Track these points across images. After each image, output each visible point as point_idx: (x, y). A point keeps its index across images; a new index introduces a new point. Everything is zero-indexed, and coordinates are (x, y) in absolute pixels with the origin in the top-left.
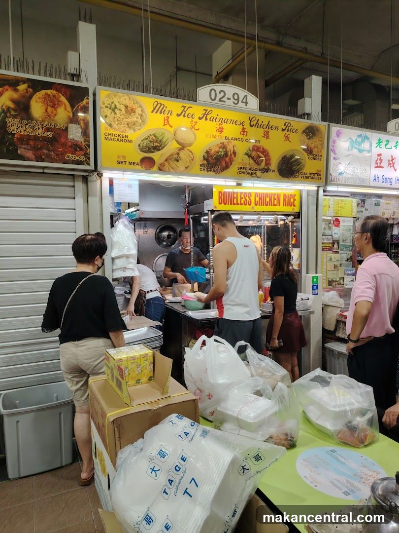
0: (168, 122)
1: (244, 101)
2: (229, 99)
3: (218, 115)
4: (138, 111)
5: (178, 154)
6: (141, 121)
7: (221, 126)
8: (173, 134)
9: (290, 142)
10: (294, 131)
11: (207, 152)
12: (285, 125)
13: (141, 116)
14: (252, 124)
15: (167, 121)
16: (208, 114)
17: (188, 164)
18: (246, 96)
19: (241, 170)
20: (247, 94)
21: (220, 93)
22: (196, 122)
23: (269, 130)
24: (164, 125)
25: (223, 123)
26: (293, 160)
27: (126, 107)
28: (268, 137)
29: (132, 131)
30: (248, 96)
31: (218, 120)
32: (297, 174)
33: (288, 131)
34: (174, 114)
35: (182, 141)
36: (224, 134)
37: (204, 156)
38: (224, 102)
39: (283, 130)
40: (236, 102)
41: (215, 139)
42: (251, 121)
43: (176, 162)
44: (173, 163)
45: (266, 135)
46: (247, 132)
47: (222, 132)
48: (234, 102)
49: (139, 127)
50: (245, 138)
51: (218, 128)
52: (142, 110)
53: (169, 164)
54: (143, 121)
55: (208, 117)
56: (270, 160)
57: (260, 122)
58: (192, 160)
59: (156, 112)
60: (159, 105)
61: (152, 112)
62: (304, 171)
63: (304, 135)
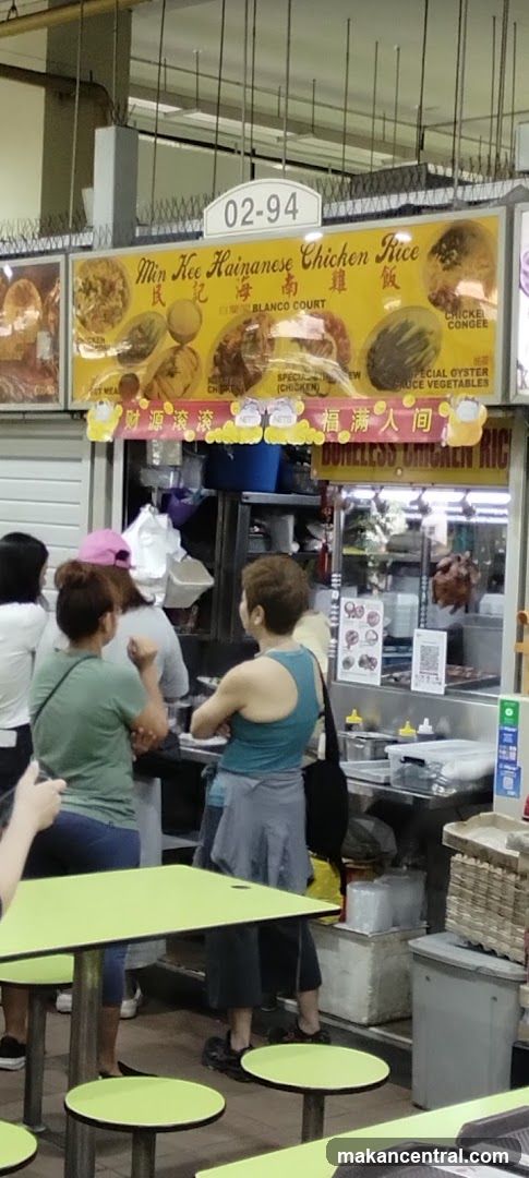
0: (159, 297)
1: (291, 208)
2: (260, 213)
3: (240, 259)
4: (119, 286)
5: (173, 361)
6: (121, 304)
7: (245, 282)
8: (166, 318)
9: (397, 288)
10: (408, 254)
11: (221, 349)
12: (384, 243)
13: (122, 293)
14: (307, 262)
15: (157, 294)
16: (223, 261)
17: (189, 380)
18: (293, 196)
19: (286, 382)
20: (294, 190)
21: (243, 205)
22: (202, 285)
23: (344, 268)
24: (154, 303)
25: (250, 274)
26: (407, 336)
27: (103, 281)
28: (342, 288)
29: (110, 327)
30: (298, 192)
31: (239, 270)
32: (419, 377)
33: (391, 258)
34: (169, 277)
35: (179, 332)
36: (252, 301)
37: (215, 358)
38: (251, 222)
39: (379, 259)
40: (273, 216)
41: (235, 315)
42: (305, 254)
43: (169, 379)
44: (166, 381)
45: (339, 283)
46: (296, 284)
47: (247, 295)
48: (269, 219)
49: (119, 318)
50: (292, 300)
51: (240, 288)
52: (124, 284)
53: (159, 384)
54: (125, 305)
55: (223, 269)
56: (347, 346)
57: (324, 254)
58: (196, 369)
59: (143, 282)
60: (147, 264)
61: (137, 282)
62: (436, 366)
63: (436, 260)
